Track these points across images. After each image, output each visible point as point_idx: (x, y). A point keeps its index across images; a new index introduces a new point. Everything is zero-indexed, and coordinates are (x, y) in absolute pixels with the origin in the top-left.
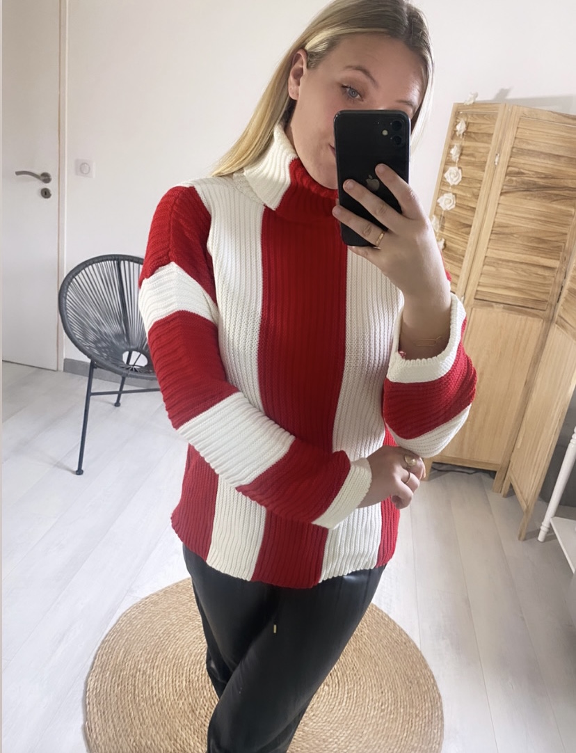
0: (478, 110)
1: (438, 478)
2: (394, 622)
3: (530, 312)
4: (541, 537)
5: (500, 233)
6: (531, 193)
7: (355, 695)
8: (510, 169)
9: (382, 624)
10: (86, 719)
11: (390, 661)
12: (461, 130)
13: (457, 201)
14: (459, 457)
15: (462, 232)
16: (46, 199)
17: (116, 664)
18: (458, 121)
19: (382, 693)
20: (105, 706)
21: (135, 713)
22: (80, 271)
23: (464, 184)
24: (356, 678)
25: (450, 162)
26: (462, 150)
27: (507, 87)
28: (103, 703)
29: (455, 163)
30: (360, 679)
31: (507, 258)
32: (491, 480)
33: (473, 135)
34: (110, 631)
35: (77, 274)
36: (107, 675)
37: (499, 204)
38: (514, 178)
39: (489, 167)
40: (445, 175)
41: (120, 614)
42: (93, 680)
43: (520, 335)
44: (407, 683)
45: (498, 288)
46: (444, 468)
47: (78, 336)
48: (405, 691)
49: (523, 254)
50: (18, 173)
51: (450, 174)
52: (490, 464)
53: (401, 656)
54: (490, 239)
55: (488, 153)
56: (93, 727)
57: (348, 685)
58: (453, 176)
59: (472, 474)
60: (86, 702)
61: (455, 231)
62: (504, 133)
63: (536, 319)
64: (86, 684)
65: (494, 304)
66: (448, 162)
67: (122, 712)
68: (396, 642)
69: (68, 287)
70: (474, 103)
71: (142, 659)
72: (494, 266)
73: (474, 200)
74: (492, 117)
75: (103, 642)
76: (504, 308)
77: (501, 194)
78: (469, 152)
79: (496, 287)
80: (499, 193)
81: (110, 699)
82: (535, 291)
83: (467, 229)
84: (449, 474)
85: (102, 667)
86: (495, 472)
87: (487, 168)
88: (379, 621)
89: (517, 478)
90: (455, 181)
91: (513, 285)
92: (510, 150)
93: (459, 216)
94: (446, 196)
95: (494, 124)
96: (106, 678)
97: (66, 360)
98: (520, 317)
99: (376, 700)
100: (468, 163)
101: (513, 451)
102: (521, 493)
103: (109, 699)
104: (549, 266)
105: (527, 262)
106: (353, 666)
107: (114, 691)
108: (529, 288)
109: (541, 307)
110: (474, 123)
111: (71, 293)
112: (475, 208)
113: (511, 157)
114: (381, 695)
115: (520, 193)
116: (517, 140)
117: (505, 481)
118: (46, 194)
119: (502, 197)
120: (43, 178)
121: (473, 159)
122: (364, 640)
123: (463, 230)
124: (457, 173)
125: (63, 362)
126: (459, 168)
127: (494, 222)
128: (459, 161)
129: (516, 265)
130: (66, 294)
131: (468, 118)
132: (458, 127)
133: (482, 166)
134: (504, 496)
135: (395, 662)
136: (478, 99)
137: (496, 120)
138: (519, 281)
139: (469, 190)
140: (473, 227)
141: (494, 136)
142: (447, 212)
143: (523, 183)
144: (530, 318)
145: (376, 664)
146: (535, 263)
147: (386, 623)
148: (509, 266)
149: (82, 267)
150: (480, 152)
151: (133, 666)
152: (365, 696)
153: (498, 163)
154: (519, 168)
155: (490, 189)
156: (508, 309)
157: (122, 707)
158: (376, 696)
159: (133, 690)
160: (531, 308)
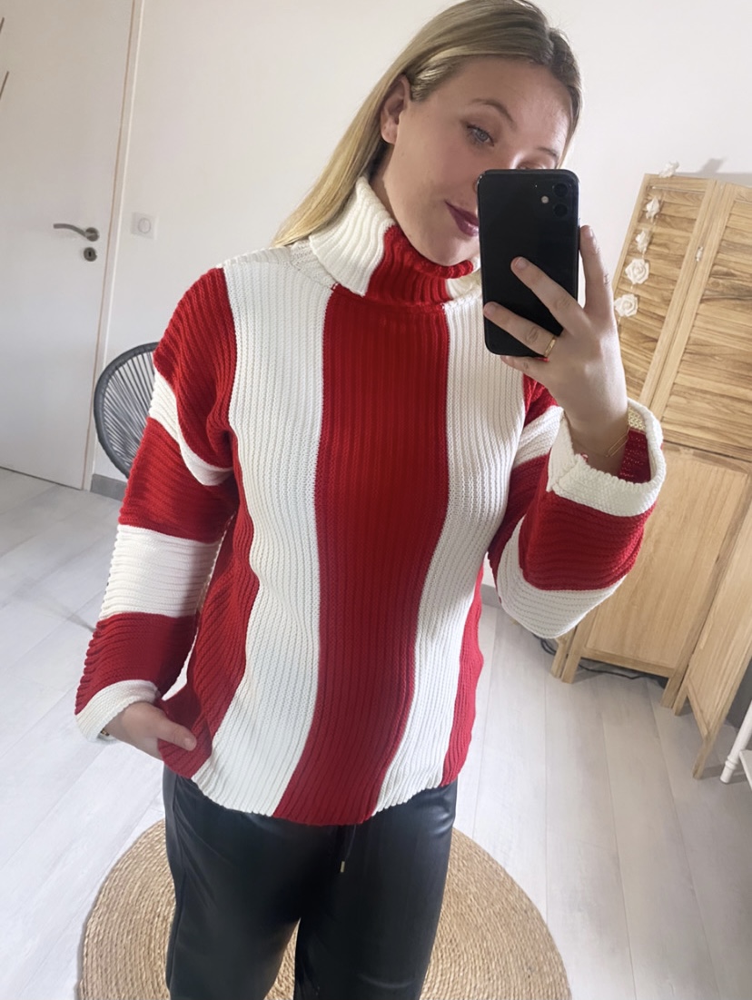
0: (678, 187)
1: (587, 680)
2: (512, 879)
3: (730, 464)
4: (725, 776)
5: (697, 353)
6: (744, 303)
7: (451, 979)
8: (716, 268)
9: (495, 882)
10: (81, 977)
11: (503, 934)
12: (652, 211)
13: (640, 306)
14: (619, 654)
15: (645, 348)
16: (89, 263)
17: (128, 904)
18: (649, 198)
19: (489, 979)
20: (108, 960)
21: (149, 975)
22: (126, 361)
23: (651, 284)
24: (455, 955)
25: (635, 252)
26: (652, 237)
27: (718, 157)
28: (107, 957)
29: (641, 253)
30: (459, 956)
31: (704, 388)
32: (660, 688)
33: (668, 219)
34: (123, 856)
35: (121, 365)
36: (115, 917)
37: (697, 314)
38: (721, 281)
39: (687, 263)
40: (627, 270)
41: (138, 834)
42: (95, 923)
43: (714, 492)
44: (525, 970)
45: (687, 426)
46: (596, 667)
47: (116, 448)
48: (522, 979)
49: (725, 383)
50: (57, 226)
51: (633, 269)
52: (660, 667)
53: (519, 929)
54: (682, 361)
55: (687, 245)
56: (89, 988)
57: (442, 964)
58: (638, 272)
59: (633, 678)
60: (83, 952)
61: (634, 345)
62: (711, 220)
63: (738, 473)
64: (85, 928)
65: (681, 448)
66: (631, 252)
67: (131, 971)
68: (513, 909)
69: (108, 381)
70: (672, 176)
71: (163, 899)
72: (685, 398)
73: (663, 306)
74: (696, 197)
75: (113, 871)
76: (695, 454)
77: (702, 301)
78: (661, 242)
79: (686, 425)
80: (699, 300)
81: (116, 952)
82: (740, 436)
83: (651, 345)
84: (603, 676)
85: (108, 906)
86: (667, 679)
87: (684, 263)
88: (492, 877)
89: (697, 691)
90: (639, 280)
91: (709, 424)
92: (718, 243)
93: (642, 326)
94: (625, 297)
95: (699, 206)
96: (112, 921)
97: (94, 476)
98: (716, 468)
99: (480, 989)
100: (660, 256)
101: (693, 652)
102: (702, 711)
103: (114, 951)
105: (730, 395)
106: (451, 936)
107: (122, 941)
108: (731, 431)
109: (745, 457)
110: (671, 203)
111: (111, 390)
112: (664, 318)
113: (718, 252)
114: (487, 983)
115: (726, 301)
116: (728, 231)
117: (680, 693)
118: (90, 255)
119: (703, 305)
120: (90, 235)
121: (666, 251)
122: (469, 902)
123: (646, 345)
124: (644, 267)
125: (91, 479)
126: (646, 261)
127: (689, 338)
128: (646, 252)
129: (715, 398)
130: (105, 390)
131: (662, 196)
132: (649, 207)
133: (678, 261)
134: (676, 714)
135: (510, 937)
136: (677, 171)
137: (701, 201)
138: (718, 419)
139: (657, 293)
140: (659, 342)
141: (697, 223)
142: (625, 318)
143: (733, 288)
144: (730, 471)
145: (484, 938)
146: (742, 398)
147: (502, 880)
148: (705, 398)
149: (128, 356)
150: (677, 243)
151: (150, 908)
152: (465, 981)
153: (700, 259)
154: (729, 268)
155: (687, 293)
156: (699, 456)
157: (132, 965)
158: (481, 983)
159: (147, 941)
160: (732, 457)
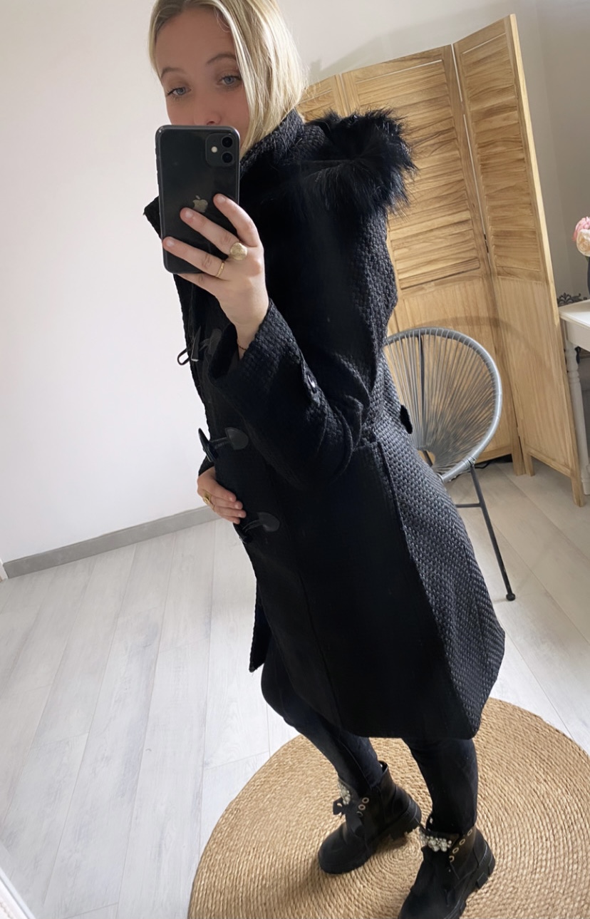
31: (414, 232)
43: (466, 304)
45: (419, 267)
49: (428, 221)
52: (500, 450)
63: (475, 281)
65: (423, 286)
72: (405, 247)
74: (327, 96)
76: (436, 285)
82: (459, 253)
91: (434, 256)
95: (333, 101)
98: (457, 286)
101: (517, 427)
104: (461, 220)
105: (436, 227)
108: (452, 253)
109: (473, 267)
110: (311, 111)
117: (525, 458)
129: (427, 235)
134: (531, 475)
137: (332, 97)
138: (437, 250)
144: (468, 283)
146: (446, 224)
148: (419, 240)
160: (463, 272)
